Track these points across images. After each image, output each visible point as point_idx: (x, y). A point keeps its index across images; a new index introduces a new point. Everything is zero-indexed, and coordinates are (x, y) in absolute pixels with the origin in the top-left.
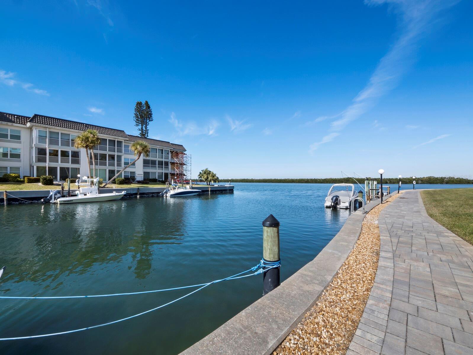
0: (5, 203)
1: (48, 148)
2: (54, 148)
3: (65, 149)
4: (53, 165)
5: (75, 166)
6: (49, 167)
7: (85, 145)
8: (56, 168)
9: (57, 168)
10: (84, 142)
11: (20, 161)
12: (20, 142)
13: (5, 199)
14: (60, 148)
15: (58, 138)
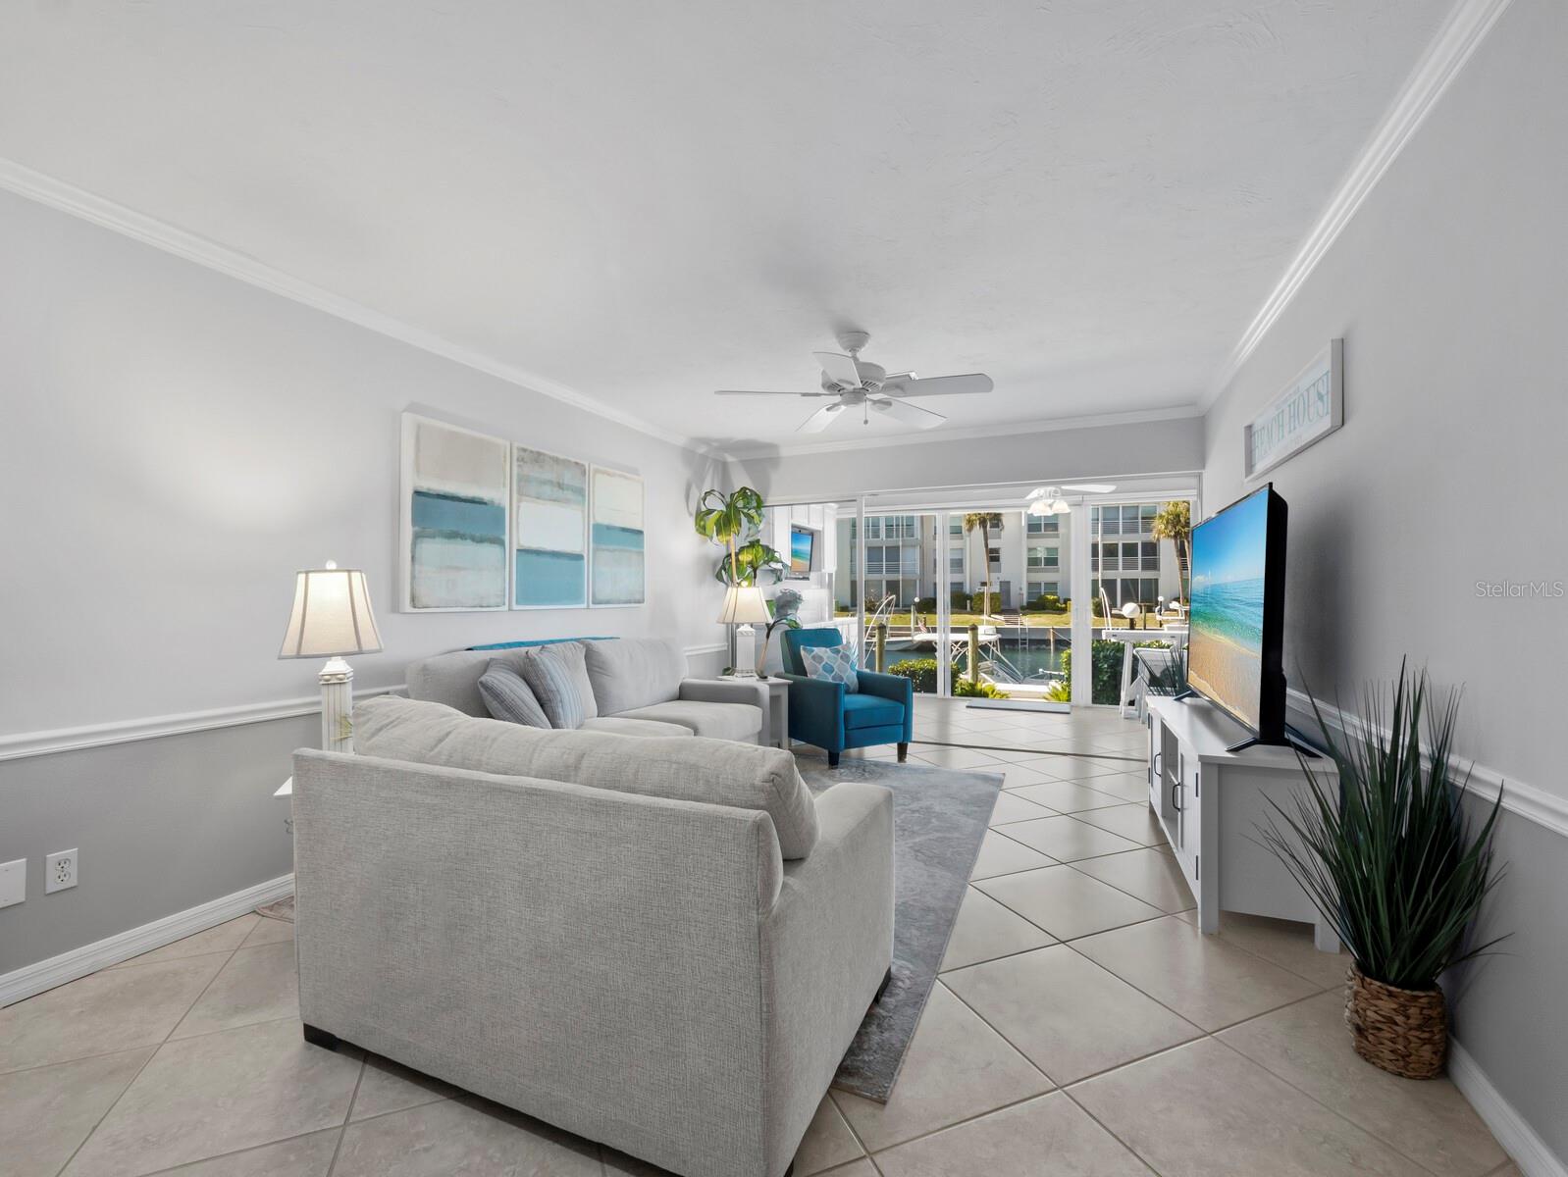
0: (1052, 648)
1: (1102, 540)
2: (1111, 539)
3: (1131, 539)
4: (1111, 575)
5: (1149, 575)
6: (1102, 580)
7: (1173, 534)
8: (1114, 581)
9: (1116, 580)
10: (1170, 527)
11: (1057, 571)
12: (1057, 536)
13: (1052, 640)
14: (1120, 539)
15: (1118, 519)
